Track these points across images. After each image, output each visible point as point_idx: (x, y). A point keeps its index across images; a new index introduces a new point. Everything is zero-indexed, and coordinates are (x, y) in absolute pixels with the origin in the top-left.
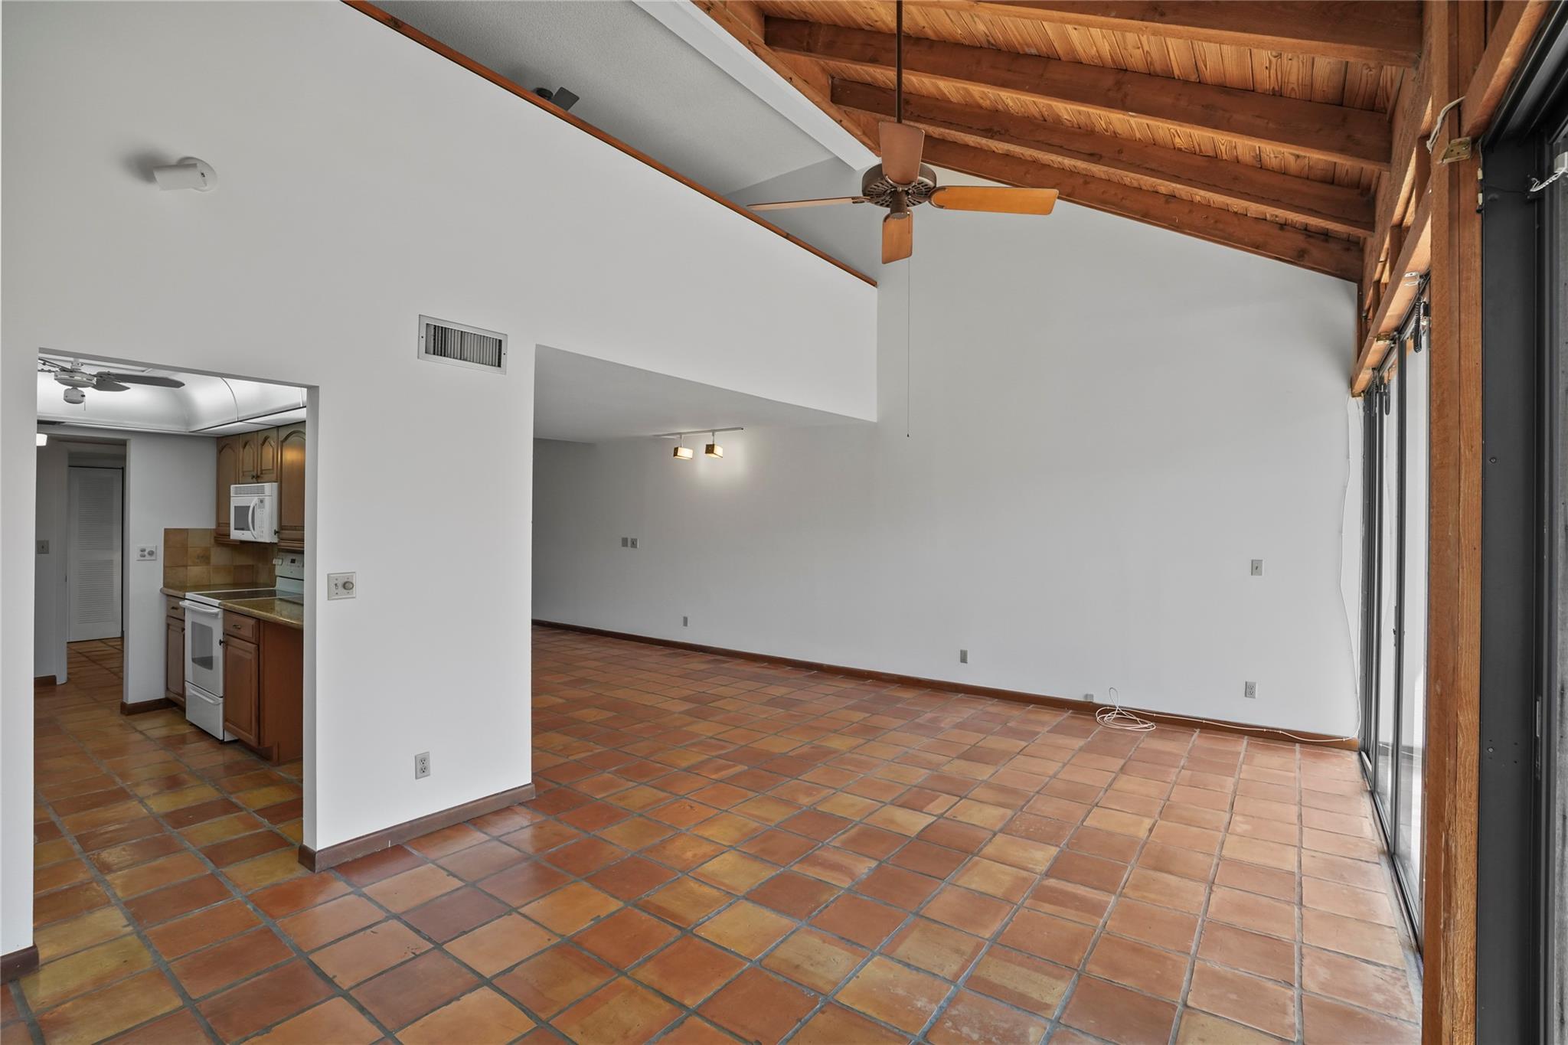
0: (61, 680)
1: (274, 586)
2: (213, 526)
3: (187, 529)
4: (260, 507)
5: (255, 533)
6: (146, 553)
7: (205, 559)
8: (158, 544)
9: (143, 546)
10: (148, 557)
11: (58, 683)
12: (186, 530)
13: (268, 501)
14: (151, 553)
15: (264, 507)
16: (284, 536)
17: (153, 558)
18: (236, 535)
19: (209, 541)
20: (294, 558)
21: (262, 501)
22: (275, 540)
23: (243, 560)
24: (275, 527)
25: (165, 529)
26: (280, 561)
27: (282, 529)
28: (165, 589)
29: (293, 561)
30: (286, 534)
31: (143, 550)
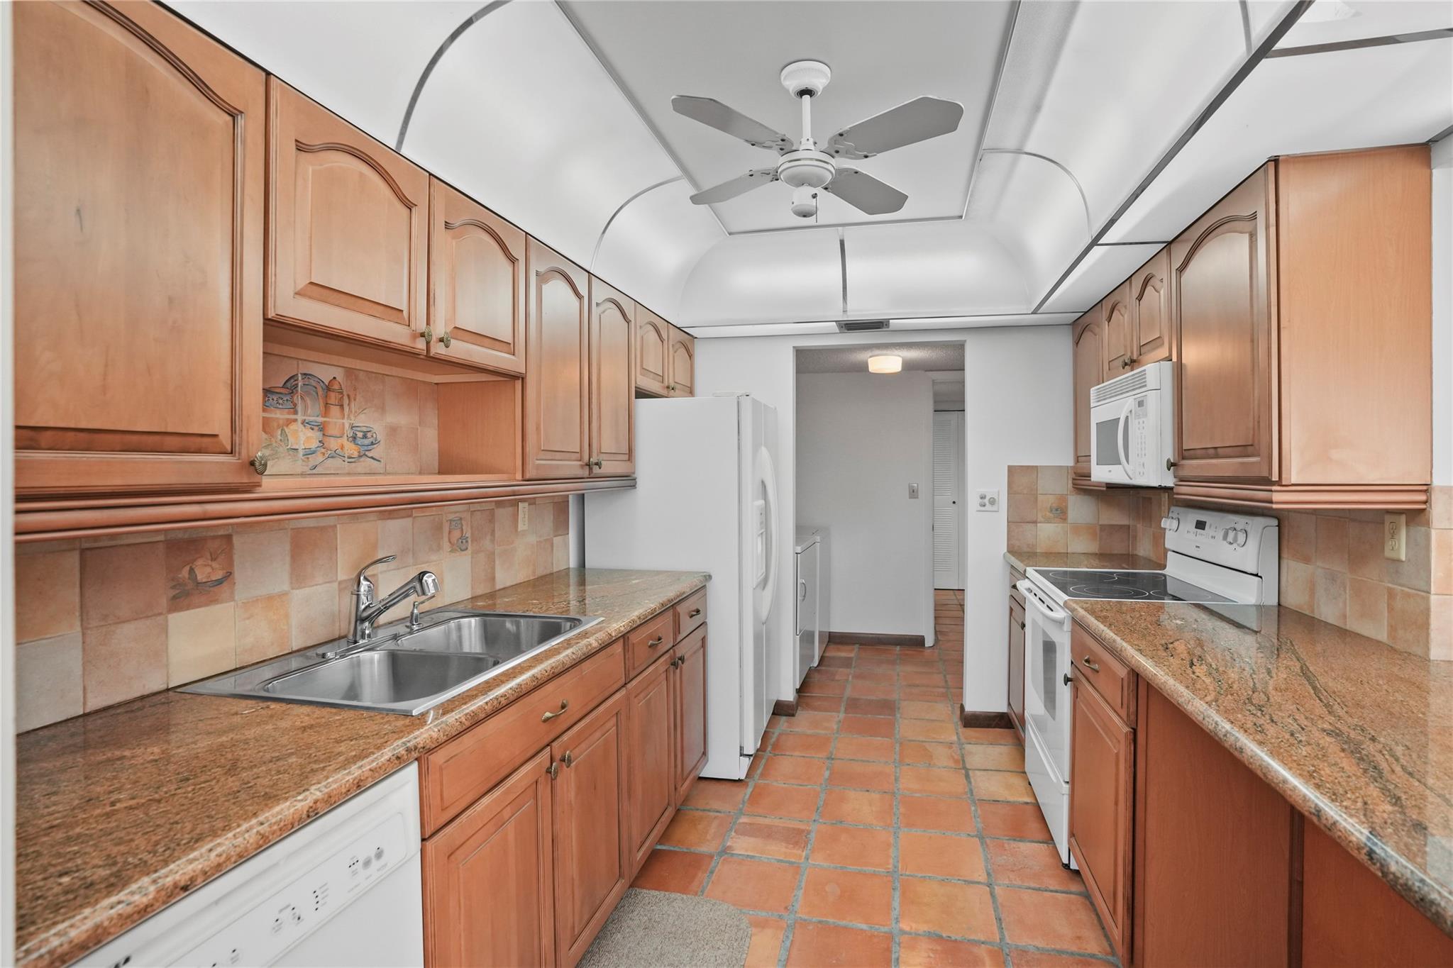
0: (929, 642)
1: (1164, 567)
2: (1070, 462)
3: (1037, 467)
4: (1138, 416)
5: (1129, 468)
6: (986, 501)
7: (1060, 512)
8: (999, 488)
9: (983, 490)
10: (988, 507)
11: (926, 645)
12: (1034, 469)
13: (1152, 399)
14: (993, 502)
15: (1146, 415)
16: (1185, 473)
17: (995, 508)
18: (1102, 474)
19: (1065, 486)
20: (1202, 518)
21: (1141, 404)
22: (1169, 481)
23: (1115, 517)
24: (1169, 454)
25: (1009, 466)
26: (1175, 523)
27: (1184, 458)
28: (1009, 555)
29: (1201, 525)
30: (1192, 467)
31: (983, 497)
